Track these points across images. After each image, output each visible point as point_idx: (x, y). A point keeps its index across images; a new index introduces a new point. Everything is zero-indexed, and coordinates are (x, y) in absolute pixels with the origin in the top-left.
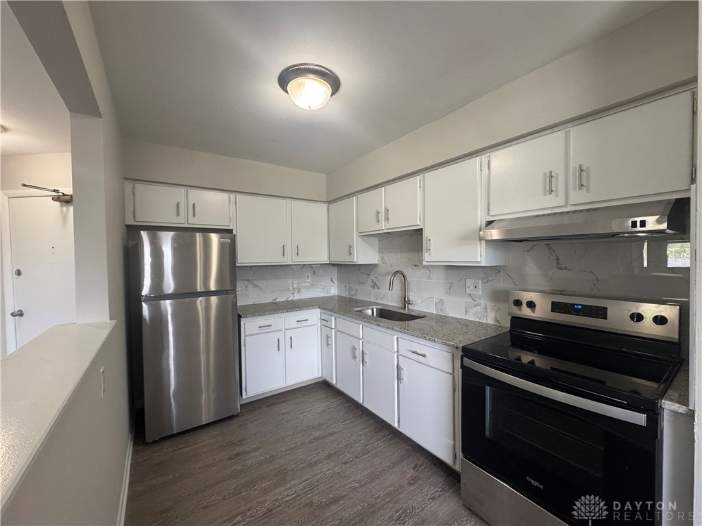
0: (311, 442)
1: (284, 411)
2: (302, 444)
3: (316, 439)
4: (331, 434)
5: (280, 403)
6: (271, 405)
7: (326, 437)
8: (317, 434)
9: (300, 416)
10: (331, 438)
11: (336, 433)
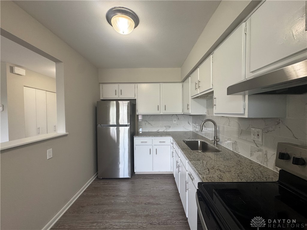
0: (145, 204)
1: (148, 183)
2: (142, 203)
3: (149, 203)
4: (157, 204)
5: (149, 179)
6: (146, 178)
7: (154, 204)
8: (151, 201)
9: (152, 188)
10: (156, 206)
11: (159, 204)
